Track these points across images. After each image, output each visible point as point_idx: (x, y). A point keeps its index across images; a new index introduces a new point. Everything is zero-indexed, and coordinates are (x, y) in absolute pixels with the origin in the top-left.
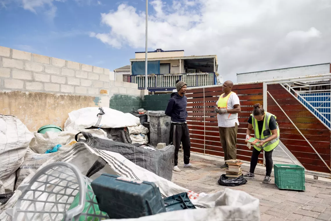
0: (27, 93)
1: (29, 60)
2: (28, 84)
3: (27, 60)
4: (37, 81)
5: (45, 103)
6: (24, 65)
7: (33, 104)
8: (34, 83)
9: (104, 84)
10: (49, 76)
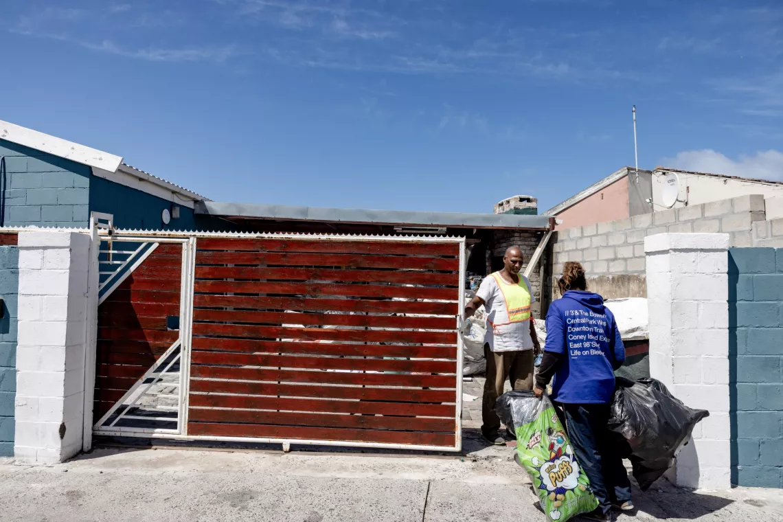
0: (611, 277)
1: (611, 230)
2: (611, 264)
3: (609, 232)
4: (619, 259)
5: (628, 291)
6: (607, 239)
7: (616, 292)
8: (617, 262)
9: (734, 237)
10: (632, 247)
